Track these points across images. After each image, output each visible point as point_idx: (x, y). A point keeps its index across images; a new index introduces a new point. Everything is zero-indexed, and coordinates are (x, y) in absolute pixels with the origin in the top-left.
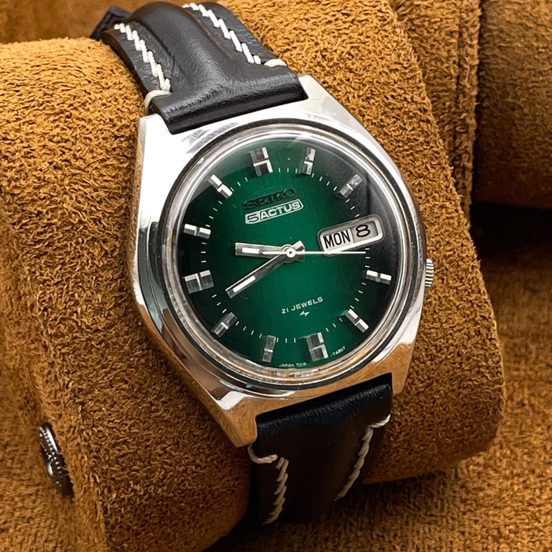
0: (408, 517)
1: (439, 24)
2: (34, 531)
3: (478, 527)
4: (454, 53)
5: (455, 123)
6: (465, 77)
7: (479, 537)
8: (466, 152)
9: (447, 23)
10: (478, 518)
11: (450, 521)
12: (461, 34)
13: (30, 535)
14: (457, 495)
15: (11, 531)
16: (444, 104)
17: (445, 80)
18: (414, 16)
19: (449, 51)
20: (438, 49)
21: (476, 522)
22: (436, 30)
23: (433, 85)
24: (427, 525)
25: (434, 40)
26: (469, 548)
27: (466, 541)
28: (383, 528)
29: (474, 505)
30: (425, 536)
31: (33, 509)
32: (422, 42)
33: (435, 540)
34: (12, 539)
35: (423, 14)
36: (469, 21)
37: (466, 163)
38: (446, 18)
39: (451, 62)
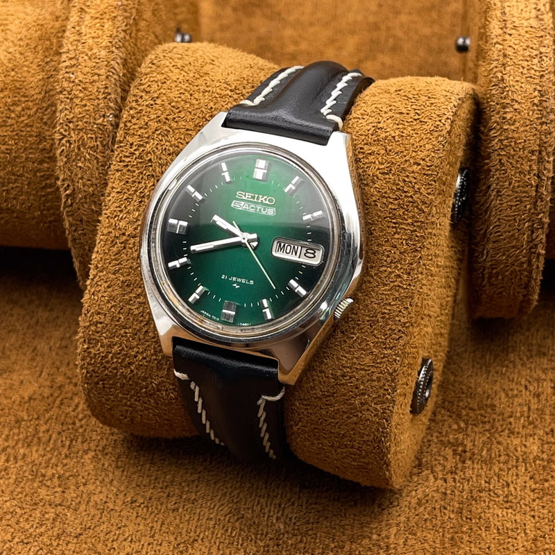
0: (489, 502)
1: (523, 144)
2: (198, 511)
3: (546, 512)
4: (535, 167)
5: (533, 221)
6: (543, 186)
7: (547, 520)
8: (541, 243)
9: (530, 143)
10: (545, 505)
11: (523, 506)
12: (540, 152)
13: (194, 514)
14: (528, 485)
15: (180, 510)
16: (526, 207)
17: (527, 189)
18: (503, 138)
19: (530, 166)
20: (522, 164)
21: (543, 507)
22: (520, 149)
23: (517, 192)
24: (505, 510)
25: (519, 157)
26: (539, 529)
27: (536, 523)
28: (470, 512)
29: (541, 493)
30: (504, 519)
31: (196, 492)
32: (509, 158)
33: (512, 523)
34: (181, 517)
35: (510, 136)
36: (548, 142)
37: (540, 251)
38: (529, 140)
39: (532, 175)
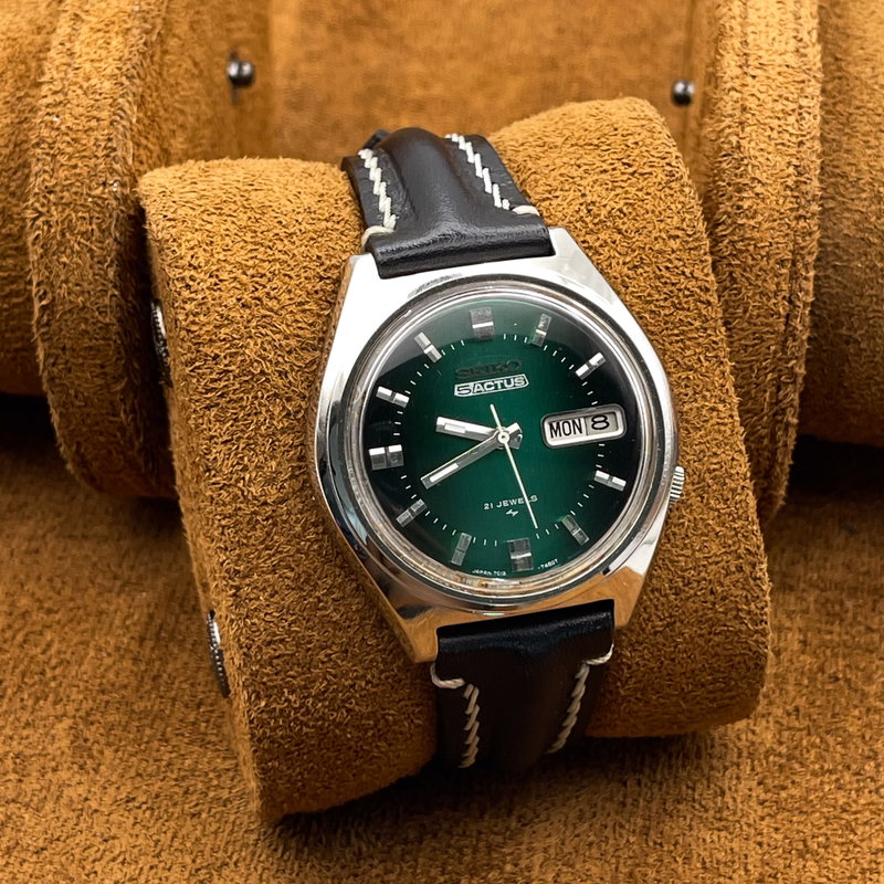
0: (691, 820)
1: (767, 249)
2: (232, 818)
3: (780, 837)
4: (785, 286)
5: (780, 371)
6: (796, 317)
7: (781, 850)
8: (792, 406)
9: (778, 248)
10: (779, 826)
11: (745, 827)
12: (794, 263)
13: (226, 822)
14: (754, 794)
15: (204, 815)
16: (769, 348)
17: (771, 319)
18: (736, 238)
19: (778, 284)
20: (765, 280)
21: (777, 829)
22: (762, 257)
23: (755, 325)
24: (715, 832)
25: (761, 269)
26: (768, 864)
27: (764, 854)
28: (661, 833)
29: (774, 808)
30: (713, 846)
31: (231, 788)
32: (745, 270)
33: (726, 852)
34: (205, 827)
35: (748, 236)
36: (806, 247)
37: (790, 419)
38: (777, 243)
39: (780, 298)
